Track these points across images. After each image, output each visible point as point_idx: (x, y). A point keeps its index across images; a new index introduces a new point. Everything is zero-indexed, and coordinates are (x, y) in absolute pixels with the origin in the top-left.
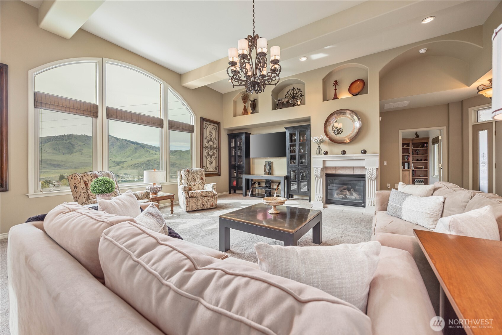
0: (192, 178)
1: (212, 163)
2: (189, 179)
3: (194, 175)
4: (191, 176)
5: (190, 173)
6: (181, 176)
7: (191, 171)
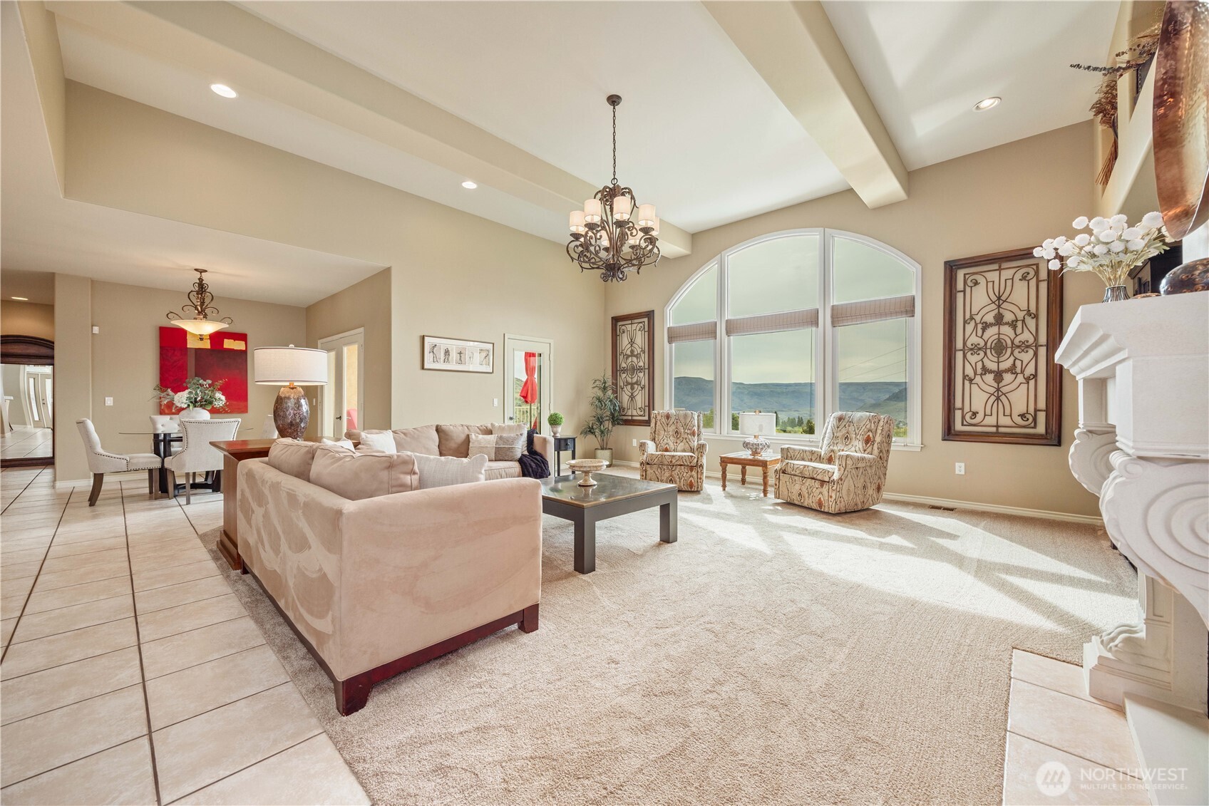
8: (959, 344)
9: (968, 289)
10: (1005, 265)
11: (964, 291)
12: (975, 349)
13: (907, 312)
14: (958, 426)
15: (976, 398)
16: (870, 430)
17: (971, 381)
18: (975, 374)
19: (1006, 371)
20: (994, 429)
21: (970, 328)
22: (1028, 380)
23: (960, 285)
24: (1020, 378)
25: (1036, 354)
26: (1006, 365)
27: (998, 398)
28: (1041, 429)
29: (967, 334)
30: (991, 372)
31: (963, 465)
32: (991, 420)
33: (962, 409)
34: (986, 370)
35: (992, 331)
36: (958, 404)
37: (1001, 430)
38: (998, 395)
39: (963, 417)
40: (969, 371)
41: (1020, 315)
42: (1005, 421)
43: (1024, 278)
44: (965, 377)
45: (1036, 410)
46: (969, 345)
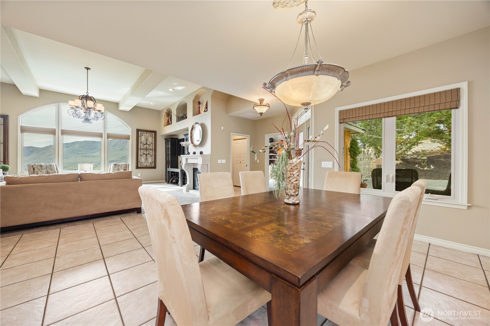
0: (117, 169)
1: (147, 160)
2: (115, 170)
3: (119, 167)
4: (117, 168)
5: (117, 166)
6: (110, 168)
7: (117, 165)
8: (139, 148)
9: (141, 136)
10: (148, 133)
11: (140, 136)
12: (142, 149)
13: (128, 139)
14: (139, 166)
15: (142, 159)
16: (125, 167)
17: (142, 156)
18: (142, 154)
19: (148, 154)
20: (145, 166)
21: (141, 144)
22: (151, 156)
23: (139, 135)
24: (150, 156)
25: (152, 151)
26: (147, 153)
27: (146, 160)
28: (153, 166)
29: (141, 146)
30: (145, 154)
31: (140, 174)
32: (145, 164)
33: (140, 162)
34: (144, 154)
35: (145, 146)
36: (139, 161)
37: (147, 166)
38: (146, 159)
39: (140, 164)
40: (141, 154)
41: (150, 143)
42: (147, 164)
43: (151, 136)
44: (140, 155)
45: (152, 162)
46: (141, 148)
